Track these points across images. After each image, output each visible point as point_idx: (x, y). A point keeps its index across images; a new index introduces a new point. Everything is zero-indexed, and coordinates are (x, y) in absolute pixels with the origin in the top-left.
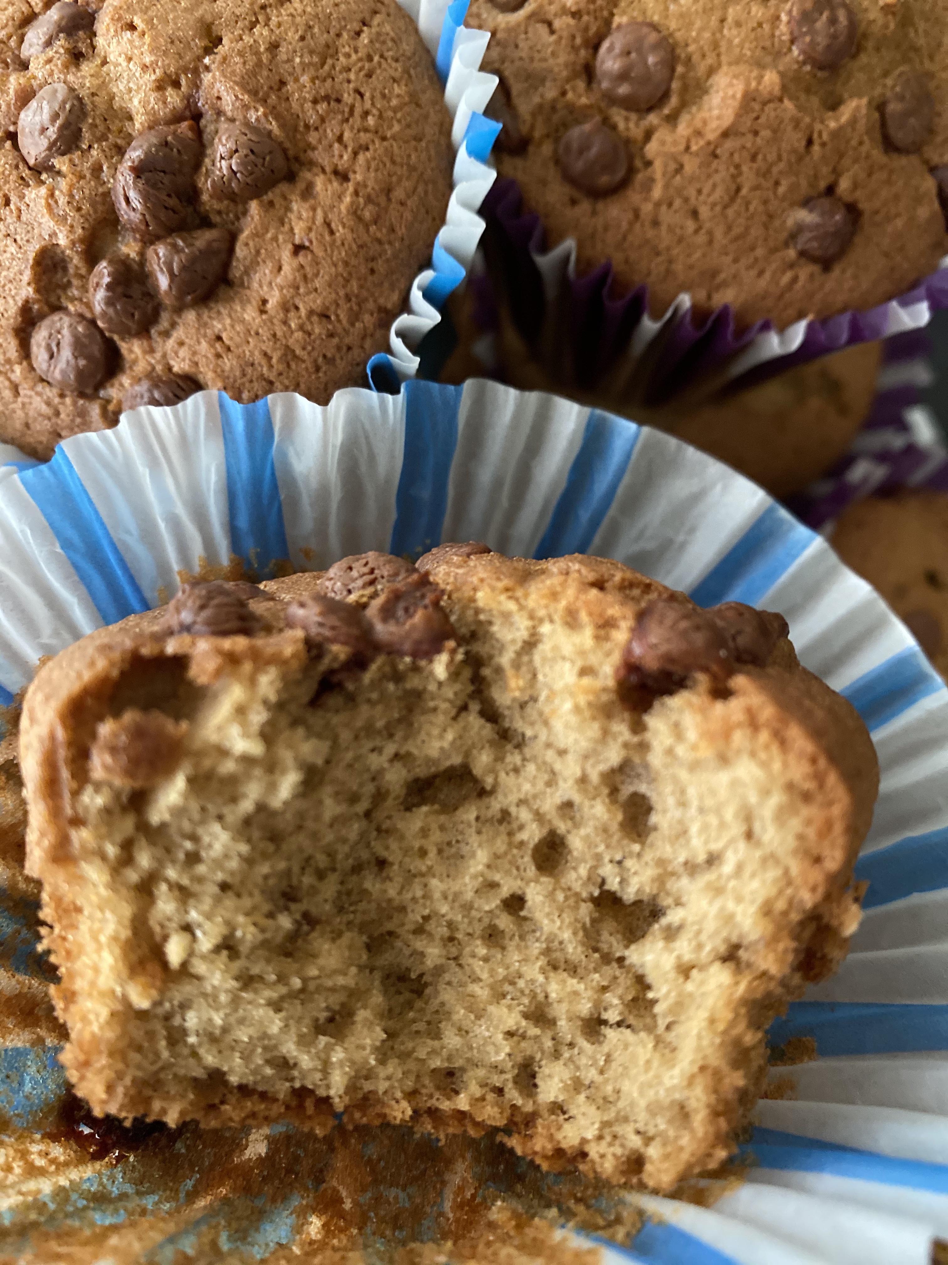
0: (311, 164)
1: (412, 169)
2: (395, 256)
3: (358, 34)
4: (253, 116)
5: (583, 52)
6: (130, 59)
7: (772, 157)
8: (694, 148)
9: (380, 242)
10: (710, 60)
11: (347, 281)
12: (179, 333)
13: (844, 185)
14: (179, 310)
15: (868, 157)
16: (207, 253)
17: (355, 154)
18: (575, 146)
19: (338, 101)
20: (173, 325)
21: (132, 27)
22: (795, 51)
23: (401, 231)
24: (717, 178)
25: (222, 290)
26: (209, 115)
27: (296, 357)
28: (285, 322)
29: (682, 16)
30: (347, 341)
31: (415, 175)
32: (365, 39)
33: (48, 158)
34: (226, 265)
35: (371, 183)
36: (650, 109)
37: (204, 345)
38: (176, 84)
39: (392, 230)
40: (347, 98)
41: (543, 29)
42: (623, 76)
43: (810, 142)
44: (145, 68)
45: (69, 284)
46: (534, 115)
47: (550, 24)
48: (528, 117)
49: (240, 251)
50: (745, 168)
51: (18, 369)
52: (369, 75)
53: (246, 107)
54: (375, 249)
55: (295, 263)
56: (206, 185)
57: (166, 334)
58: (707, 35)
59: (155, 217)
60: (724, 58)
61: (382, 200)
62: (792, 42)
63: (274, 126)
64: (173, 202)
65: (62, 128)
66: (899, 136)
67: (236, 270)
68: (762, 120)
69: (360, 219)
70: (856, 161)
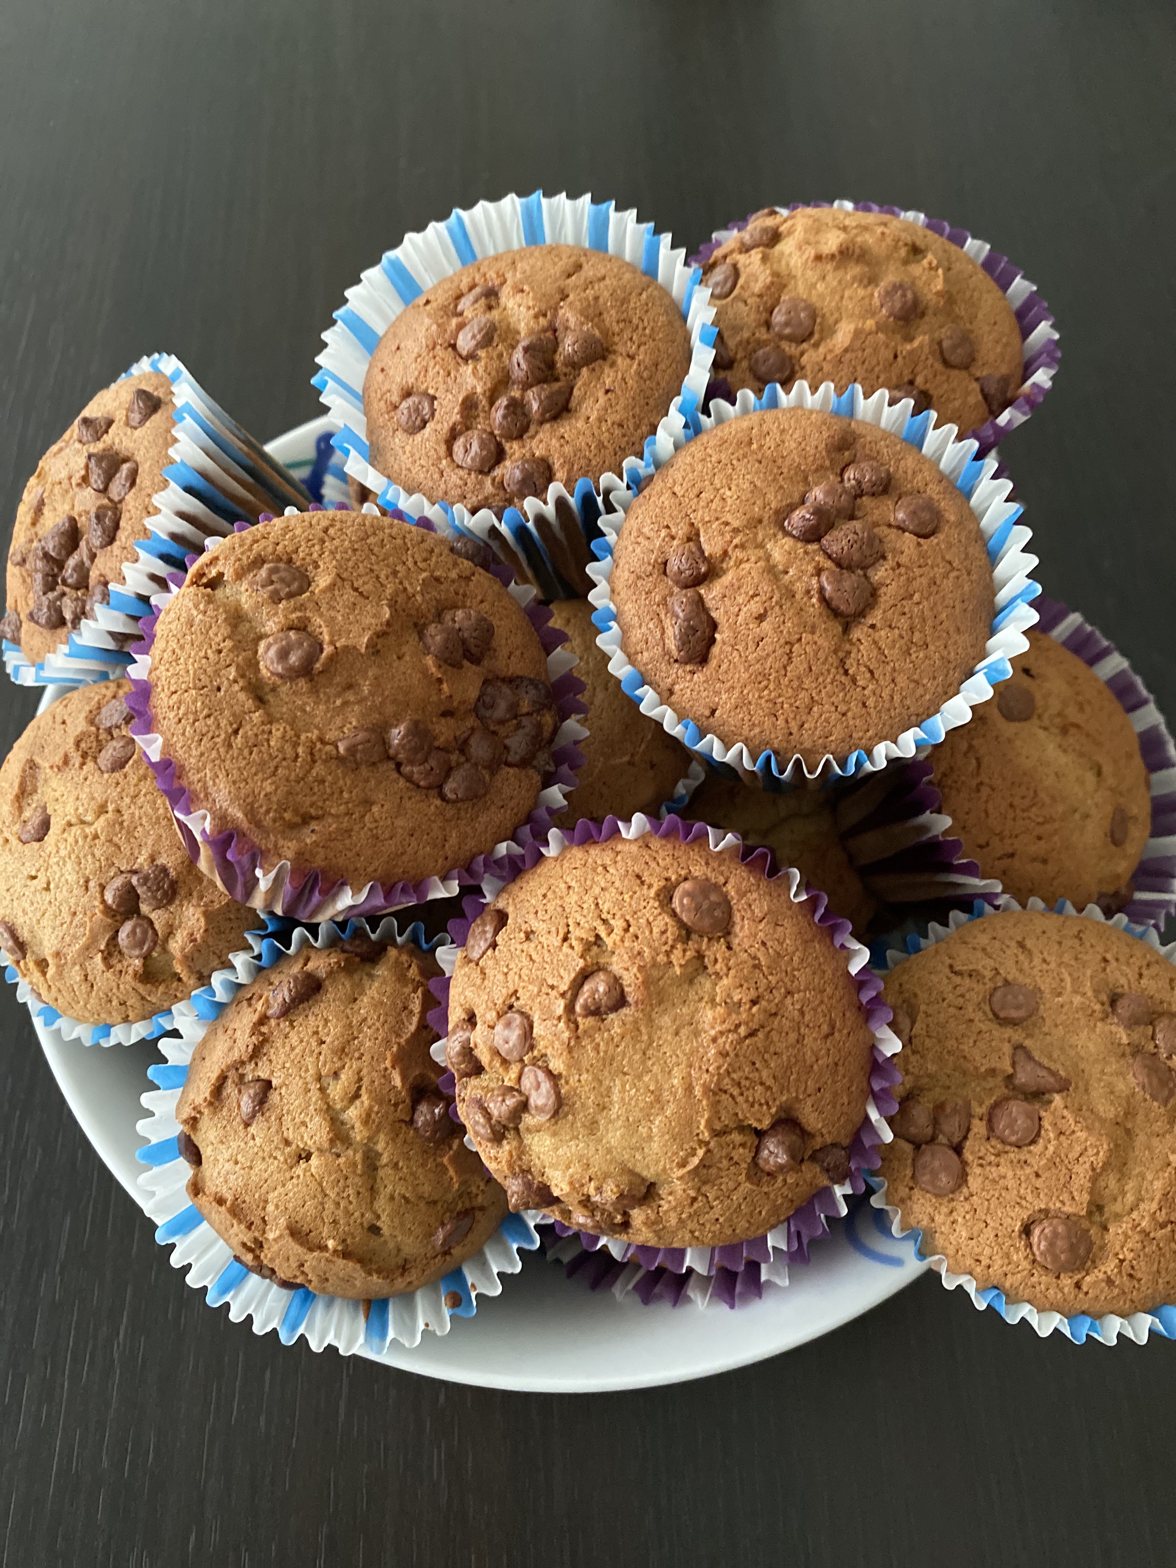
0: (615, 352)
1: (669, 355)
2: (660, 397)
3: (641, 294)
4: (585, 328)
5: (764, 314)
6: (520, 306)
7: (874, 362)
8: (829, 358)
9: (652, 389)
10: (836, 315)
11: (633, 408)
12: (541, 435)
13: (919, 380)
14: (541, 423)
15: (932, 366)
16: (559, 392)
17: (639, 347)
18: (761, 361)
19: (630, 322)
20: (537, 432)
21: (522, 291)
22: (884, 311)
23: (663, 384)
24: (843, 373)
25: (564, 414)
26: (561, 329)
27: (605, 447)
28: (599, 428)
29: (819, 296)
30: (633, 439)
31: (670, 360)
32: (644, 296)
33: (474, 351)
34: (568, 401)
35: (647, 360)
36: (803, 341)
37: (554, 441)
38: (545, 315)
39: (658, 384)
40: (635, 321)
41: (741, 305)
42: (787, 324)
43: (896, 357)
44: (529, 308)
45: (478, 416)
46: (737, 346)
47: (745, 302)
48: (733, 348)
49: (576, 392)
50: (859, 368)
51: (444, 462)
52: (647, 311)
53: (582, 324)
54: (649, 393)
55: (606, 398)
56: (559, 359)
57: (532, 437)
58: (833, 304)
59: (532, 373)
60: (844, 315)
61: (654, 369)
62: (882, 306)
63: (597, 333)
64: (542, 366)
65: (484, 336)
66: (953, 359)
67: (573, 404)
68: (867, 342)
69: (641, 378)
70: (925, 368)
